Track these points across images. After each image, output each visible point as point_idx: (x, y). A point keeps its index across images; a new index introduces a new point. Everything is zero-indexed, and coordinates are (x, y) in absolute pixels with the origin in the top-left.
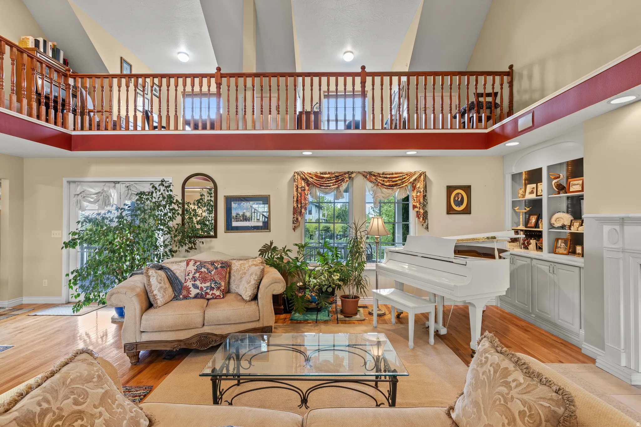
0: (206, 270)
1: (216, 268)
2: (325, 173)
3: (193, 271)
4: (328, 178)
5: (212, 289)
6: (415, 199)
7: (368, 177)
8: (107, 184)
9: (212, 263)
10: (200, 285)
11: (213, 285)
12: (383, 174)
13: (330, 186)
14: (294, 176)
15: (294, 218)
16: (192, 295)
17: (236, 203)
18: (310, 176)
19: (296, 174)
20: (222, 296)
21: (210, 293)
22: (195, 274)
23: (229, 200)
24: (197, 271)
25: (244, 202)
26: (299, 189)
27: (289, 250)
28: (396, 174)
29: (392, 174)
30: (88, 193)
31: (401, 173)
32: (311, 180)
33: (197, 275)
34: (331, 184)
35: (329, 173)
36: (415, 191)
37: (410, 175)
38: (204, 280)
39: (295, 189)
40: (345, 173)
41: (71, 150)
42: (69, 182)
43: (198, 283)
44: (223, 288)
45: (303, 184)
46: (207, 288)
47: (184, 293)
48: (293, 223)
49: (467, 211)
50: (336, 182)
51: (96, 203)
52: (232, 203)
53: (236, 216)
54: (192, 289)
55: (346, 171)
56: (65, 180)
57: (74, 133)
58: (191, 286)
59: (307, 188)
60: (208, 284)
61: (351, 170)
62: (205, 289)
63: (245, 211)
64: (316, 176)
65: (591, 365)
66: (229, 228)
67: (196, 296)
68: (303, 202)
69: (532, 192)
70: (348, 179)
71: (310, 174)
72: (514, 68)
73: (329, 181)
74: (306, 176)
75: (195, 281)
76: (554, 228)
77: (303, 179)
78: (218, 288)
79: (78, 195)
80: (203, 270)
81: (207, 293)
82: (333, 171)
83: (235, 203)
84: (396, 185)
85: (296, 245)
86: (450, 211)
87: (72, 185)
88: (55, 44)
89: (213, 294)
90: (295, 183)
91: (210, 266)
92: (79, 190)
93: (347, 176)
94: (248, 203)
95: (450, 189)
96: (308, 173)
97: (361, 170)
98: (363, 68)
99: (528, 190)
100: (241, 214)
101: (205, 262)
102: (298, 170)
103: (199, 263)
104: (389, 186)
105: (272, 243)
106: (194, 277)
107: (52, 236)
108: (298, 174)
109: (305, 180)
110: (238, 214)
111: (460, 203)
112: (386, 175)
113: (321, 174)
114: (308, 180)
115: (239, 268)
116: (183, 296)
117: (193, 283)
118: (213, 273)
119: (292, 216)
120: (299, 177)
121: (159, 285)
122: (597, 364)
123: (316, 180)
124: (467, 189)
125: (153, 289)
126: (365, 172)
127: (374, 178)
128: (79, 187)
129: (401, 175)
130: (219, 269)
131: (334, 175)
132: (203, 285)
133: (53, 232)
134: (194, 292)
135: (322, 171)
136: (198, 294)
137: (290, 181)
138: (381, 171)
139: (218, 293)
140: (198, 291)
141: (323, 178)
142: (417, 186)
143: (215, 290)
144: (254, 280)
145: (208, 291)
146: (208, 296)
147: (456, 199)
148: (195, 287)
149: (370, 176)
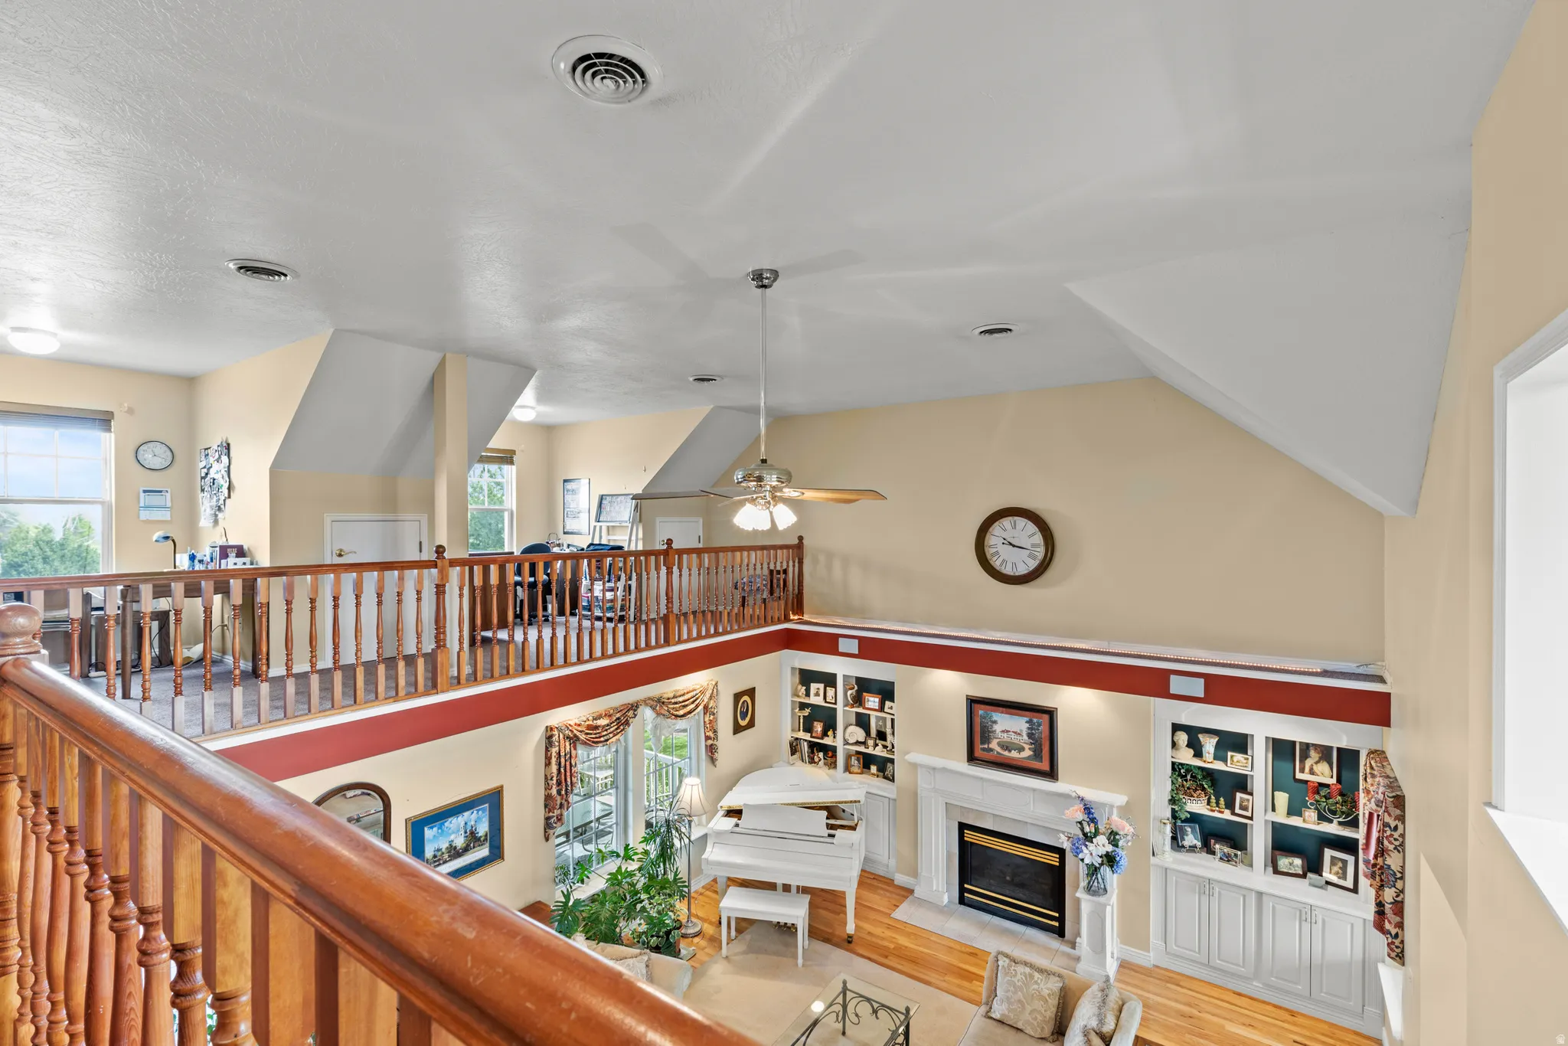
4: (606, 725)
6: (708, 726)
7: (658, 708)
13: (609, 739)
14: (553, 736)
15: (550, 817)
17: (435, 826)
18: (580, 729)
19: (556, 732)
23: (418, 826)
25: (450, 819)
26: (563, 760)
28: (688, 693)
29: (684, 694)
31: (694, 691)
32: (580, 736)
34: (611, 735)
35: (606, 715)
36: (708, 714)
37: (704, 691)
39: (554, 760)
40: (629, 710)
45: (568, 748)
48: (548, 827)
49: (751, 723)
50: (616, 729)
52: (426, 829)
53: (435, 856)
59: (574, 753)
63: (452, 837)
64: (589, 727)
68: (569, 781)
69: (817, 694)
70: (634, 719)
71: (579, 725)
72: (804, 540)
73: (607, 730)
74: (575, 732)
76: (848, 744)
77: (568, 738)
83: (432, 828)
84: (689, 712)
86: (736, 729)
90: (553, 750)
93: (631, 713)
94: (460, 818)
95: (737, 699)
96: (576, 724)
98: (669, 542)
99: (813, 691)
100: (444, 846)
104: (683, 715)
108: (560, 729)
109: (572, 738)
110: (438, 850)
111: (744, 715)
112: (676, 697)
113: (595, 719)
114: (578, 739)
119: (544, 814)
120: (561, 735)
122: (915, 895)
123: (588, 733)
124: (752, 692)
126: (653, 700)
127: (667, 708)
129: (695, 694)
131: (614, 719)
135: (596, 713)
137: (538, 745)
138: (672, 694)
141: (597, 727)
142: (710, 706)
147: (742, 710)
149: (661, 706)
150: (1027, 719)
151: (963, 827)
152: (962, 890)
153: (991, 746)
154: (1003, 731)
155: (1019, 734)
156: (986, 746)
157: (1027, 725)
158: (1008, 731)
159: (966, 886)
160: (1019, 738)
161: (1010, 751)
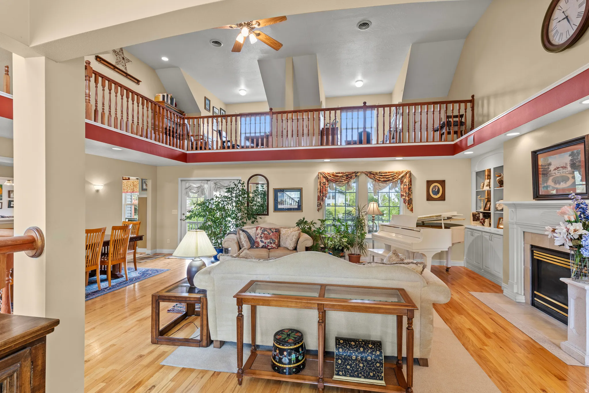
0: (267, 233)
1: (273, 232)
2: (339, 173)
3: (260, 233)
4: (341, 176)
5: (271, 243)
7: (369, 175)
8: (203, 181)
9: (270, 229)
10: (264, 241)
11: (271, 241)
12: (379, 173)
13: (342, 182)
14: (319, 175)
15: (318, 203)
16: (261, 246)
18: (329, 175)
19: (320, 174)
20: (276, 248)
21: (270, 246)
22: (261, 234)
23: (277, 191)
24: (262, 233)
25: (285, 192)
26: (321, 184)
27: (315, 223)
28: (389, 173)
29: (386, 173)
30: (193, 187)
31: (393, 172)
32: (329, 178)
33: (263, 235)
34: (343, 181)
35: (342, 173)
36: (403, 185)
37: (399, 173)
38: (266, 238)
39: (319, 184)
40: (353, 173)
41: (186, 162)
42: (182, 181)
43: (263, 239)
44: (277, 243)
45: (324, 181)
46: (268, 242)
47: (256, 245)
48: (318, 206)
49: (443, 198)
50: (346, 179)
51: (197, 193)
52: (278, 193)
53: (281, 202)
54: (260, 243)
55: (354, 171)
56: (180, 179)
57: (188, 152)
58: (259, 241)
59: (327, 183)
60: (269, 241)
61: (357, 171)
62: (267, 243)
64: (333, 175)
65: (500, 294)
66: (276, 209)
67: (262, 247)
68: (324, 192)
69: (488, 185)
70: (355, 177)
71: (329, 174)
72: (475, 98)
73: (341, 178)
74: (326, 175)
75: (261, 238)
76: (498, 210)
77: (324, 177)
78: (274, 243)
79: (187, 188)
80: (266, 232)
81: (268, 246)
82: (344, 171)
83: (280, 193)
84: (388, 180)
85: (319, 220)
86: (429, 198)
87: (184, 183)
88: (172, 95)
89: (271, 246)
90: (319, 180)
91: (269, 231)
92: (187, 185)
93: (354, 174)
94: (288, 193)
95: (429, 183)
96: (327, 173)
97: (364, 170)
98: (364, 103)
99: (486, 184)
101: (266, 228)
102: (321, 171)
103: (263, 229)
104: (384, 181)
105: (304, 219)
106: (261, 236)
107: (173, 213)
108: (321, 174)
109: (326, 178)
110: (282, 200)
111: (437, 193)
112: (381, 173)
113: (336, 173)
114: (327, 178)
115: (285, 233)
116: (256, 246)
117: (261, 239)
118: (271, 234)
119: (317, 202)
120: (322, 176)
121: (245, 239)
122: (504, 293)
123: (333, 178)
124: (443, 183)
125: (242, 241)
126: (366, 172)
127: (373, 176)
128: (188, 184)
129: (392, 173)
130: (274, 232)
131: (345, 175)
132: (266, 241)
133: (173, 211)
134: (261, 244)
135: (337, 171)
136: (264, 245)
137: (315, 178)
138: (378, 171)
139: (274, 246)
140: (263, 244)
141: (338, 176)
142: (404, 181)
143: (273, 244)
144: (295, 238)
145: (269, 244)
146: (269, 247)
147: (434, 190)
148: (262, 242)
149: (370, 174)
150: (569, 153)
151: (533, 247)
152: (534, 296)
153: (548, 184)
154: (555, 169)
155: (565, 167)
156: (545, 185)
157: (570, 158)
158: (558, 168)
159: (535, 292)
160: (565, 171)
161: (560, 183)
